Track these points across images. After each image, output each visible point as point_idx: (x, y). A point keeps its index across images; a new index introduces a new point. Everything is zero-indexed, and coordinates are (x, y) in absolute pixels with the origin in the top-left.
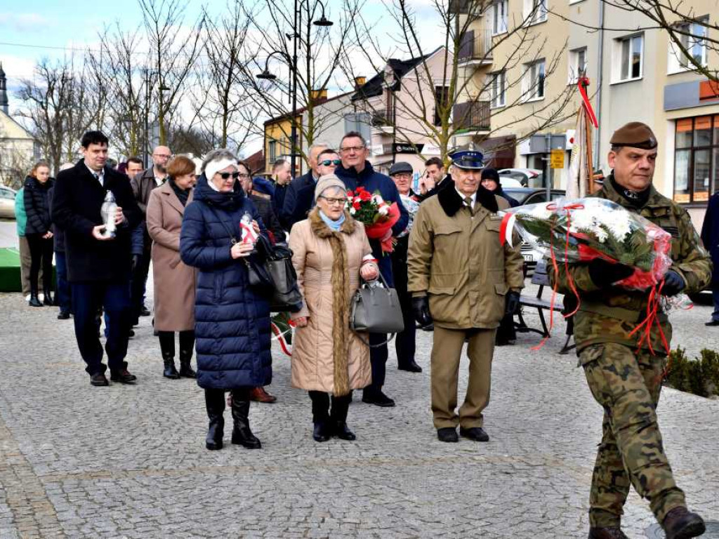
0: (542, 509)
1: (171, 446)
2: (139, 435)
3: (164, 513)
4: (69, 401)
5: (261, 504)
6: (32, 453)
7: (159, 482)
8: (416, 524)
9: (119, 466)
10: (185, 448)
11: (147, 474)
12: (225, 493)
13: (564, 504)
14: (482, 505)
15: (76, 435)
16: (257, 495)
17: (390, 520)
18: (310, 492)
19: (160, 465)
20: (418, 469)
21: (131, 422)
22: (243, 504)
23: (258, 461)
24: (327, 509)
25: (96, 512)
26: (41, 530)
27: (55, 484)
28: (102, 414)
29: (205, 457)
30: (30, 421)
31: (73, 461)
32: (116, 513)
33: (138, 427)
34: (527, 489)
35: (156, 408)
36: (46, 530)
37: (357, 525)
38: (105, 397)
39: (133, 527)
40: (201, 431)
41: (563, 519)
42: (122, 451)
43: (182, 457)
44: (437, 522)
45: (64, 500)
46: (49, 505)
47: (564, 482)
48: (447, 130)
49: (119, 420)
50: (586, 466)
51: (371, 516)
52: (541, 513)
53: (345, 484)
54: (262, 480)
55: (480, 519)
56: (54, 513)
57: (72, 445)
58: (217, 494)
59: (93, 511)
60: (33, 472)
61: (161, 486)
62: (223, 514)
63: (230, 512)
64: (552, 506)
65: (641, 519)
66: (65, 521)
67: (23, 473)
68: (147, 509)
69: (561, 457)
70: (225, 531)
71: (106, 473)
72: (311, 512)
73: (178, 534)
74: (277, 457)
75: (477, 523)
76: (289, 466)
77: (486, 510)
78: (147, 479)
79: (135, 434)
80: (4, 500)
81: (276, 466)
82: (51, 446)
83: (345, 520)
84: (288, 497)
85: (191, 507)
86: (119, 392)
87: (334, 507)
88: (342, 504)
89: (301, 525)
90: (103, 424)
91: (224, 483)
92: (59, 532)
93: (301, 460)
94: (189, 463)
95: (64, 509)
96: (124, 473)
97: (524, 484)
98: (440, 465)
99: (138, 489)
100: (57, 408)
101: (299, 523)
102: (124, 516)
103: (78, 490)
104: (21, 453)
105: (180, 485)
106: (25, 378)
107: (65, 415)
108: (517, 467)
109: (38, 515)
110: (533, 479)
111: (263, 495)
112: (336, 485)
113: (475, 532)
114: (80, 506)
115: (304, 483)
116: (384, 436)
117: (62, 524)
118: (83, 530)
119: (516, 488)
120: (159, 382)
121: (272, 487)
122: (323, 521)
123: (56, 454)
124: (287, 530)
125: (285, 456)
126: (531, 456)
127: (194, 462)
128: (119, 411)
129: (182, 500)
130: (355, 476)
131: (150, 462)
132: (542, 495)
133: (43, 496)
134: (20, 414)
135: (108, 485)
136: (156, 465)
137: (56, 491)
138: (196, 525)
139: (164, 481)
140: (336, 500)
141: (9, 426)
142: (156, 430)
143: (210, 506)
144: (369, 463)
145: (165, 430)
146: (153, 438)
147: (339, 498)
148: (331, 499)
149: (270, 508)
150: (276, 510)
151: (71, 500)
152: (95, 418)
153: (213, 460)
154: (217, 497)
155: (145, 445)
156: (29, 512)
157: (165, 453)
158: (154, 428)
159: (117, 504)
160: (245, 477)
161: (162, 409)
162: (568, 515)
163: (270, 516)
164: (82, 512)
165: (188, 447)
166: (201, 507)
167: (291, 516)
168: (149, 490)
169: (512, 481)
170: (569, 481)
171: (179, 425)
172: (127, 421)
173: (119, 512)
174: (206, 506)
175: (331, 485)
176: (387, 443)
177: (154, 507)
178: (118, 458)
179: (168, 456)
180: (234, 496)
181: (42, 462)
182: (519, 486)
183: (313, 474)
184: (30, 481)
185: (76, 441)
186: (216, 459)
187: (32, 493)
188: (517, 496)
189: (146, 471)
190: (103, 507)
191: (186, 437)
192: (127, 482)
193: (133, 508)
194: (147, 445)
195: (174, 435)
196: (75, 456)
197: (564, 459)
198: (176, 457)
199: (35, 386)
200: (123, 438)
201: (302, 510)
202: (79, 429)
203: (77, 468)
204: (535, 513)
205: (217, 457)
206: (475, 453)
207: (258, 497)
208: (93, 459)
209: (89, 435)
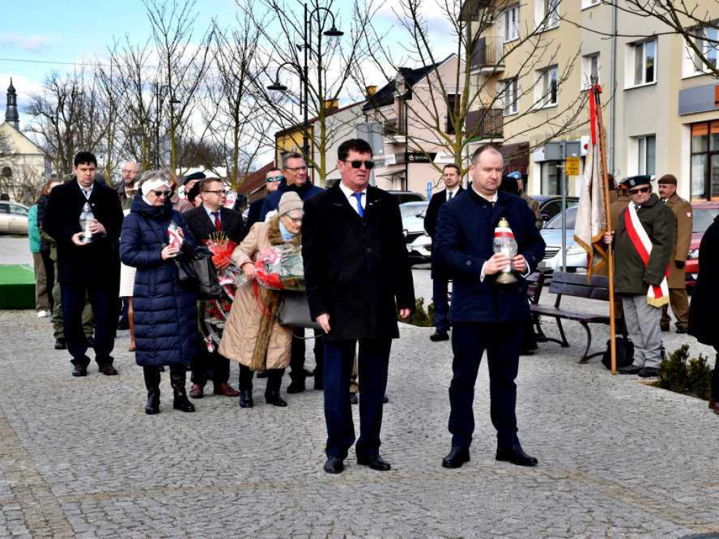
0: (566, 523)
1: (189, 463)
2: (157, 453)
3: (183, 533)
4: (85, 420)
5: (281, 522)
6: (50, 473)
7: (178, 500)
9: (137, 485)
10: (203, 466)
11: (166, 493)
12: (245, 511)
13: (588, 518)
14: (505, 520)
15: (93, 454)
16: (277, 513)
17: (413, 536)
18: (331, 509)
19: (179, 483)
20: (439, 484)
21: (148, 440)
22: (264, 522)
23: (276, 478)
24: (348, 526)
25: (115, 533)
27: (73, 504)
28: (118, 432)
29: (223, 474)
30: (46, 440)
31: (90, 480)
32: (134, 533)
33: (155, 445)
34: (551, 503)
35: (172, 425)
38: (121, 415)
40: (218, 447)
41: (588, 533)
42: (139, 469)
43: (200, 475)
45: (83, 521)
46: (67, 526)
47: (587, 494)
48: (460, 139)
49: (136, 438)
50: (611, 479)
51: (394, 532)
52: (566, 527)
53: (366, 500)
54: (281, 497)
55: (503, 535)
56: (73, 534)
57: (88, 465)
58: (237, 512)
59: (112, 532)
60: (51, 492)
61: (180, 505)
62: (244, 532)
63: (250, 531)
64: (577, 520)
65: (667, 533)
67: (41, 493)
68: (166, 529)
69: (584, 469)
71: (125, 493)
72: (332, 530)
74: (296, 474)
76: (308, 482)
77: (509, 525)
78: (165, 498)
80: (22, 522)
81: (296, 482)
82: (68, 465)
84: (309, 514)
85: (210, 527)
86: (136, 409)
87: (355, 524)
88: (363, 520)
90: (120, 442)
91: (244, 501)
93: (321, 477)
94: (208, 481)
95: (83, 530)
96: (142, 492)
97: (547, 498)
98: (462, 480)
99: (157, 508)
100: (73, 427)
103: (96, 510)
104: (39, 474)
105: (199, 503)
106: (42, 397)
107: (81, 434)
108: (539, 480)
109: (57, 537)
110: (556, 492)
111: (283, 513)
112: (357, 501)
114: (99, 527)
115: (324, 500)
116: (404, 450)
119: (539, 502)
121: (292, 504)
123: (73, 474)
125: (306, 471)
126: (555, 469)
127: (213, 479)
128: (136, 429)
129: (201, 519)
130: (375, 492)
131: (168, 481)
132: (566, 509)
133: (62, 517)
134: (36, 434)
135: (127, 505)
136: (175, 483)
137: (74, 512)
139: (183, 500)
140: (357, 517)
141: (26, 446)
142: (174, 448)
143: (230, 525)
144: (390, 478)
145: (182, 447)
146: (170, 456)
147: (360, 514)
148: (352, 515)
149: (291, 526)
150: (296, 529)
151: (89, 521)
152: (111, 436)
153: (232, 477)
154: (236, 515)
155: (163, 463)
156: (48, 534)
157: (183, 471)
158: (171, 446)
159: (136, 524)
160: (264, 494)
161: (180, 426)
162: (593, 530)
163: (291, 534)
164: (100, 533)
165: (206, 465)
166: (221, 525)
167: (311, 533)
168: (168, 509)
169: (535, 494)
170: (593, 494)
171: (196, 443)
172: (144, 439)
173: (139, 533)
174: (226, 525)
175: (352, 502)
176: (407, 457)
177: (174, 526)
178: (136, 477)
179: (186, 474)
180: (254, 514)
181: (60, 482)
182: (542, 500)
183: (333, 490)
184: (48, 502)
185: (93, 460)
186: (235, 476)
187: (51, 514)
188: (540, 510)
189: (164, 489)
190: (122, 527)
191: (204, 454)
192: (146, 501)
193: (152, 528)
194: (166, 463)
195: (192, 452)
196: (93, 476)
197: (586, 471)
198: (195, 475)
199: (51, 405)
200: (141, 456)
201: (323, 527)
202: (96, 448)
203: (95, 488)
204: (559, 528)
205: (236, 474)
206: (496, 467)
207: (279, 514)
208: (111, 478)
209: (106, 454)
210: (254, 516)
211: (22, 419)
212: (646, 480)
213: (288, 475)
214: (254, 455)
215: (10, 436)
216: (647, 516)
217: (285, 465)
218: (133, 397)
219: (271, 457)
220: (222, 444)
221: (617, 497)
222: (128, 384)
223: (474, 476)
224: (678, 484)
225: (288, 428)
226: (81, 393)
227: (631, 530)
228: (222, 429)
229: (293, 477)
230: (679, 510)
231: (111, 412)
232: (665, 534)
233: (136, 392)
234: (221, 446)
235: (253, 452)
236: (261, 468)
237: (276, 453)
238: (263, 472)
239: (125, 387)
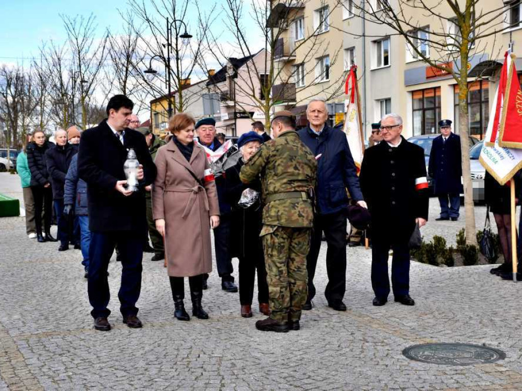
0: (338, 342)
2: (77, 307)
3: (95, 356)
4: (30, 287)
5: (159, 348)
6: (8, 322)
8: (259, 355)
9: (65, 327)
11: (84, 332)
12: (135, 342)
13: (351, 338)
14: (300, 341)
15: (36, 309)
16: (156, 342)
17: (242, 354)
21: (72, 299)
22: (147, 348)
23: (155, 320)
24: (201, 349)
25: (51, 358)
26: (16, 371)
27: (23, 341)
28: (52, 295)
30: (5, 301)
31: (34, 326)
32: (64, 358)
33: (76, 302)
34: (328, 330)
36: (19, 371)
37: (221, 359)
38: (53, 284)
39: (76, 366)
41: (351, 347)
42: (66, 318)
44: (272, 353)
45: (30, 351)
46: (20, 355)
47: (351, 324)
48: (269, 103)
49: (64, 298)
50: (365, 313)
51: (230, 352)
52: (337, 344)
53: (212, 332)
54: (158, 332)
55: (299, 350)
56: (23, 360)
57: (33, 316)
58: (130, 343)
59: (49, 357)
60: (8, 334)
62: (134, 355)
63: (138, 354)
64: (344, 339)
66: (32, 364)
67: (2, 335)
68: (85, 355)
70: (136, 366)
71: (57, 333)
72: (191, 352)
73: (105, 370)
75: (298, 353)
77: (302, 345)
78: (83, 335)
79: (74, 306)
81: (167, 322)
82: (20, 316)
83: (213, 355)
84: (176, 342)
85: (113, 352)
86: (63, 279)
87: (206, 348)
88: (210, 345)
89: (185, 360)
90: (53, 301)
91: (134, 335)
92: (28, 372)
95: (29, 357)
96: (68, 332)
97: (326, 326)
99: (78, 342)
100: (22, 292)
101: (183, 358)
102: (70, 360)
103: (38, 344)
105: (105, 338)
107: (27, 296)
108: (321, 316)
109: (13, 362)
110: (332, 323)
111: (159, 342)
112: (206, 333)
113: (296, 358)
114: (40, 355)
115: (185, 333)
117: (29, 367)
118: (43, 370)
119: (321, 329)
121: (165, 337)
122: (199, 357)
123: (23, 322)
124: (175, 364)
128: (63, 292)
129: (107, 348)
130: (218, 327)
132: (338, 333)
133: (16, 349)
135: (59, 340)
136: (89, 326)
137: (24, 346)
138: (117, 363)
139: (95, 336)
140: (207, 343)
143: (125, 351)
144: (227, 318)
147: (208, 341)
148: (203, 342)
149: (164, 350)
150: (168, 351)
151: (34, 351)
152: (47, 297)
154: (129, 344)
156: (7, 360)
159: (65, 352)
160: (147, 331)
162: (354, 345)
163: (165, 355)
164: (42, 358)
166: (120, 351)
167: (178, 354)
168: (85, 342)
169: (318, 325)
170: (354, 323)
172: (69, 298)
173: (66, 357)
174: (123, 351)
175: (203, 333)
177: (89, 353)
178: (64, 323)
180: (140, 344)
181: (14, 327)
182: (323, 328)
183: (191, 327)
184: (6, 340)
185: (36, 313)
187: (9, 347)
188: (322, 334)
189: (82, 330)
190: (55, 354)
192: (71, 338)
193: (75, 354)
194: (83, 313)
196: (36, 323)
197: (350, 309)
199: (7, 279)
200: (66, 310)
201: (185, 350)
202: (37, 305)
203: (38, 330)
204: (333, 345)
207: (156, 344)
208: (48, 324)
209: (44, 309)
210: (141, 344)
212: (387, 313)
213: (163, 318)
216: (387, 335)
217: (160, 312)
218: (60, 272)
219: (151, 307)
221: (369, 324)
222: (57, 264)
224: (406, 314)
225: (162, 288)
226: (27, 271)
227: (377, 344)
229: (166, 319)
230: (406, 330)
231: (47, 283)
232: (397, 346)
233: (63, 269)
236: (145, 314)
237: (155, 305)
239: (55, 266)
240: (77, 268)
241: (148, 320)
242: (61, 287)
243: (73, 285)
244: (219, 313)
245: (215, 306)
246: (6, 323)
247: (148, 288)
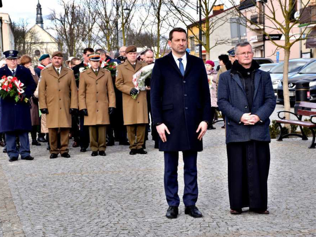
1: (112, 225)
2: (95, 219)
4: (57, 198)
6: (30, 232)
10: (121, 227)
15: (58, 220)
21: (92, 211)
23: (164, 234)
28: (75, 206)
29: (132, 232)
30: (32, 211)
33: (95, 213)
35: (107, 201)
38: (78, 195)
42: (83, 229)
43: (118, 233)
48: (289, 24)
49: (85, 209)
57: (54, 226)
74: (176, 232)
82: (42, 226)
86: (87, 191)
90: (74, 212)
93: (191, 234)
100: (49, 203)
104: (23, 232)
106: (34, 185)
107: (53, 207)
120: (111, 184)
123: (44, 232)
125: (181, 230)
128: (85, 203)
134: (27, 207)
141: (19, 215)
142: (105, 215)
145: (111, 215)
146: (102, 221)
152: (70, 208)
153: (136, 234)
155: (98, 225)
157: (108, 230)
158: (104, 214)
161: (111, 202)
165: (123, 226)
171: (119, 212)
172: (89, 210)
176: (245, 221)
178: (80, 234)
179: (110, 232)
185: (57, 224)
186: (139, 233)
191: (122, 220)
194: (99, 225)
195: (116, 218)
196: (55, 233)
198: (115, 233)
199: (39, 189)
200: (85, 221)
202: (60, 216)
205: (140, 232)
206: (302, 228)
208: (66, 235)
209: (65, 219)
211: (21, 198)
213: (171, 233)
214: (152, 220)
215: (11, 208)
217: (169, 226)
218: (87, 184)
220: (134, 213)
222: (86, 176)
223: (287, 234)
226: (58, 182)
228: (135, 204)
229: (174, 234)
231: (72, 194)
233: (90, 181)
234: (134, 214)
235: (153, 218)
236: (155, 228)
238: (157, 230)
239: (84, 178)
240: (102, 180)
241: (157, 234)
242: (84, 198)
243: (96, 197)
244: (226, 229)
245: (223, 222)
246: (28, 233)
247: (162, 201)
